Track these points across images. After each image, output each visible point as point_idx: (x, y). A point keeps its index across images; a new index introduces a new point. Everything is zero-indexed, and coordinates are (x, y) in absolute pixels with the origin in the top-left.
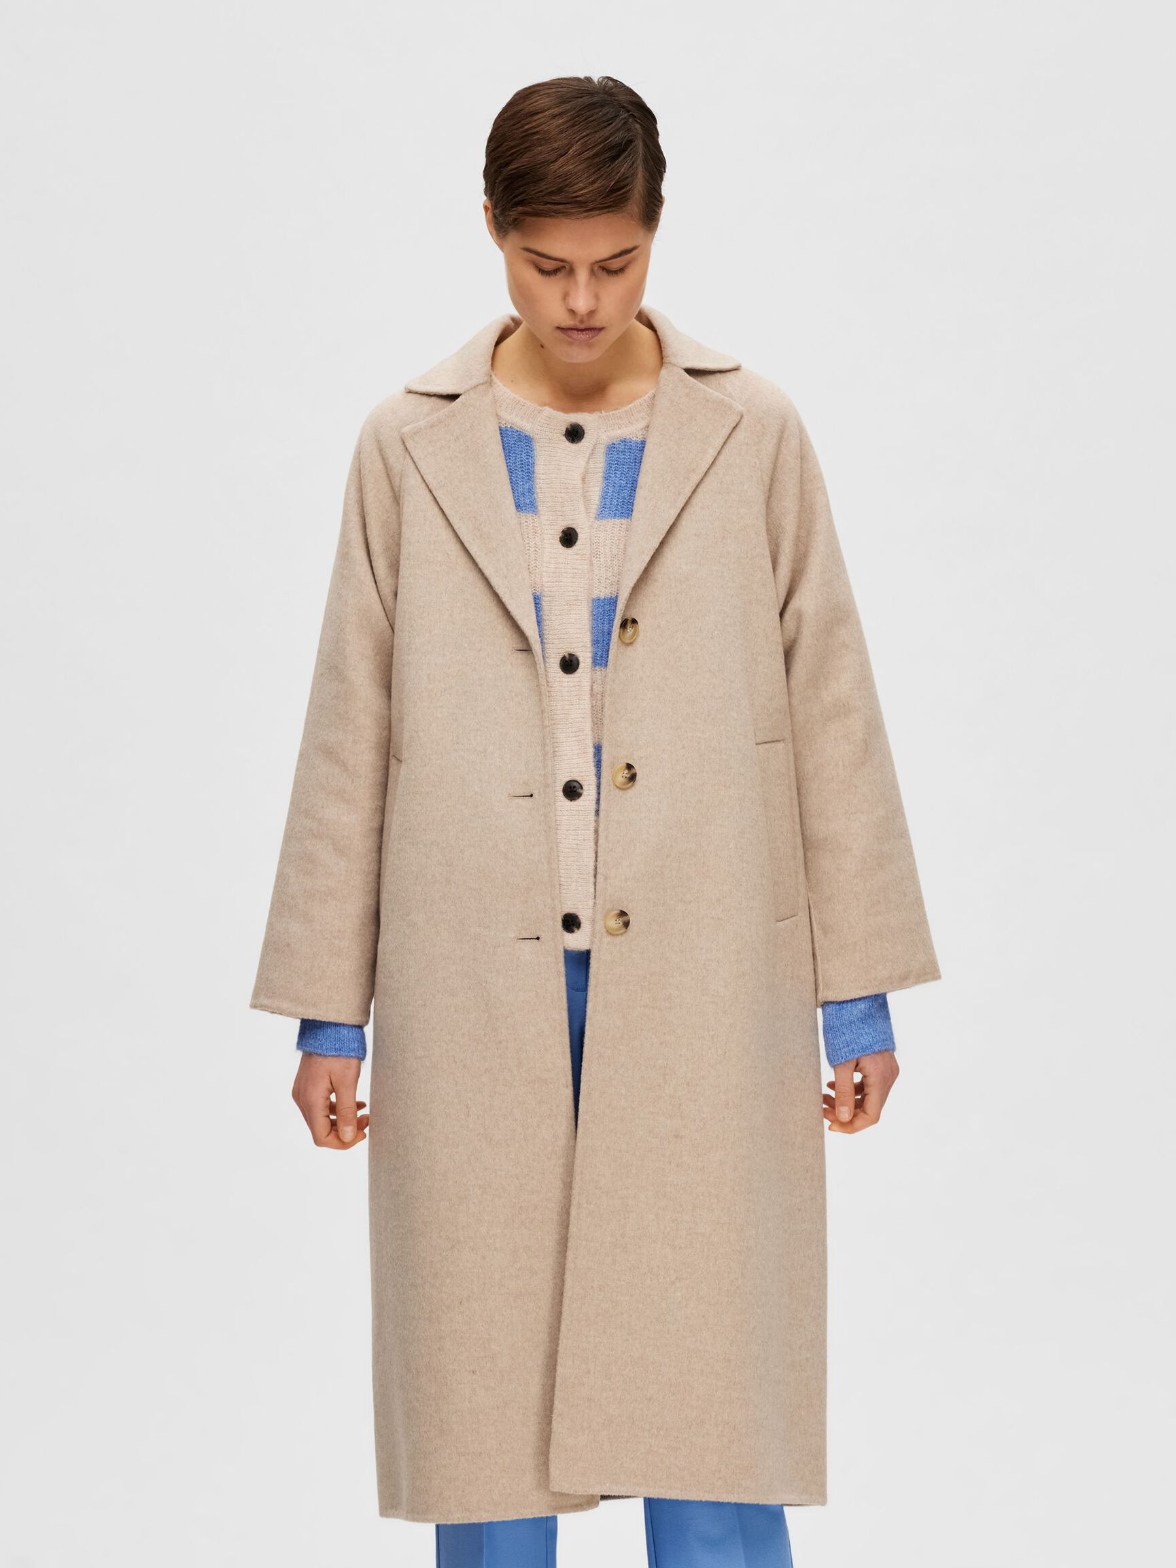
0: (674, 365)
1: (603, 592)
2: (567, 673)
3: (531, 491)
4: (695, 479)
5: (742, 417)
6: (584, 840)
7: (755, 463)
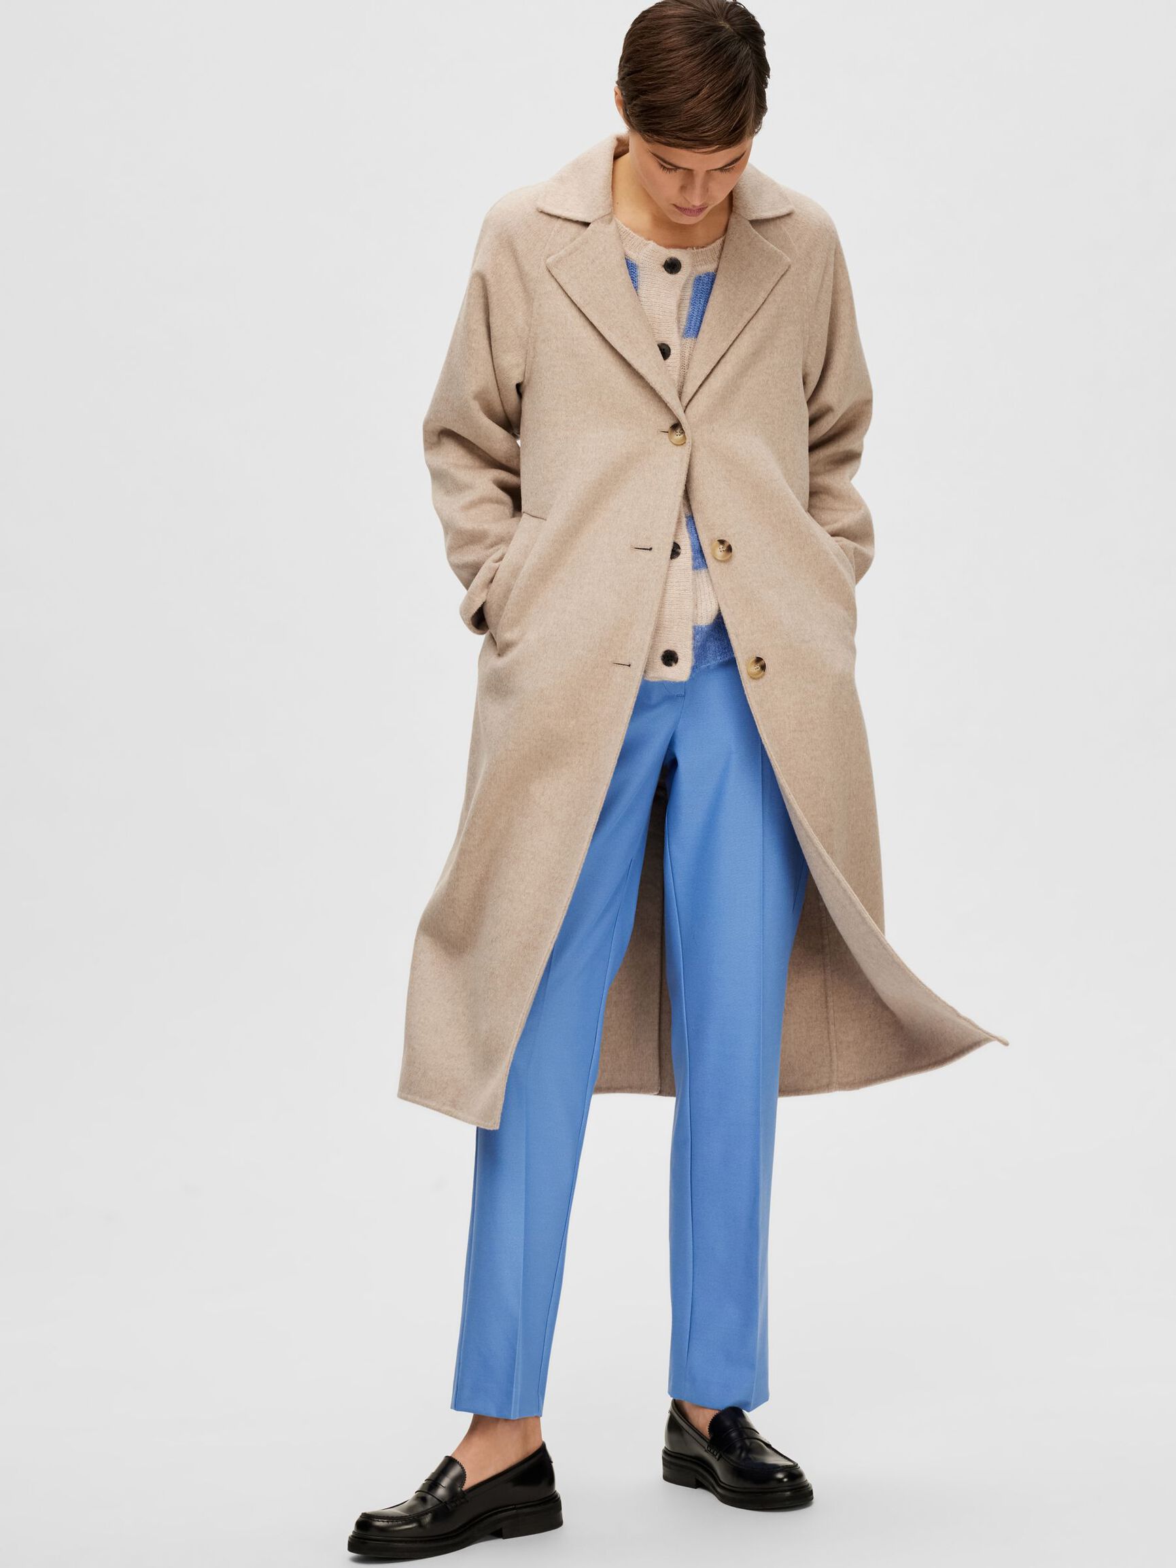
0: (742, 216)
6: (685, 590)
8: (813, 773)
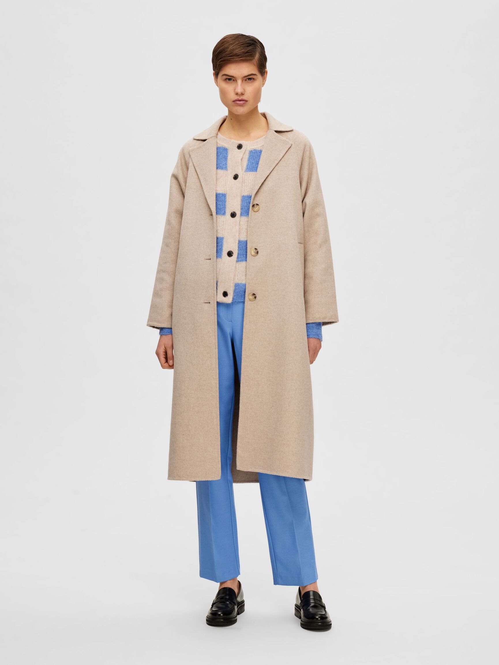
0: (272, 130)
1: (246, 194)
2: (233, 218)
3: (226, 164)
4: (277, 162)
5: (292, 145)
6: (232, 269)
7: (296, 158)
8: (267, 339)
